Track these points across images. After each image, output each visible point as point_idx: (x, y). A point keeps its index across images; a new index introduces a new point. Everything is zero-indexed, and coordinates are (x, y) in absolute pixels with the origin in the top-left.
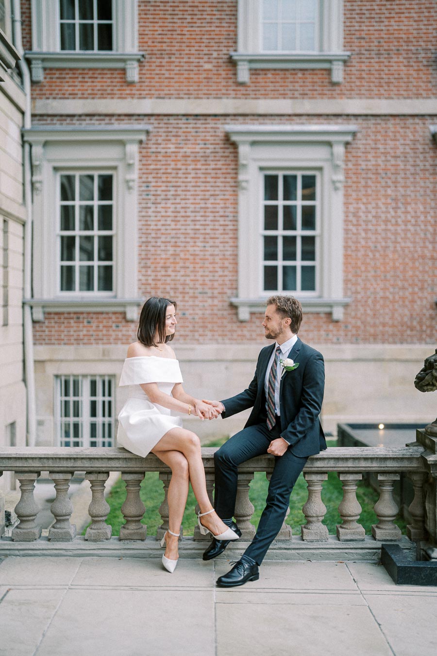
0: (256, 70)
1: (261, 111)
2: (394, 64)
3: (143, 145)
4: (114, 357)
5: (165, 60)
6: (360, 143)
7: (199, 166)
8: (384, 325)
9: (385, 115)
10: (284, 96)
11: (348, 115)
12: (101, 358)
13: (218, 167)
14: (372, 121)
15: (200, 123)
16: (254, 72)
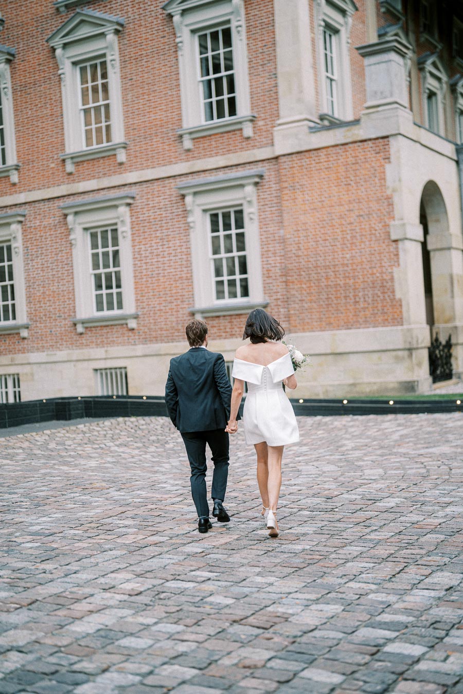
0: (78, 163)
1: (81, 190)
2: (154, 143)
3: (23, 223)
4: (16, 362)
5: (31, 166)
6: (138, 202)
7: (52, 233)
8: (161, 329)
9: (152, 180)
10: (94, 177)
11: (130, 184)
12: (10, 363)
13: (62, 231)
14: (145, 185)
15: (51, 204)
16: (77, 164)
